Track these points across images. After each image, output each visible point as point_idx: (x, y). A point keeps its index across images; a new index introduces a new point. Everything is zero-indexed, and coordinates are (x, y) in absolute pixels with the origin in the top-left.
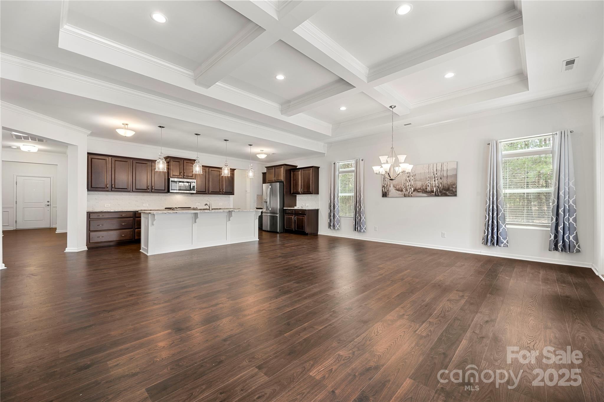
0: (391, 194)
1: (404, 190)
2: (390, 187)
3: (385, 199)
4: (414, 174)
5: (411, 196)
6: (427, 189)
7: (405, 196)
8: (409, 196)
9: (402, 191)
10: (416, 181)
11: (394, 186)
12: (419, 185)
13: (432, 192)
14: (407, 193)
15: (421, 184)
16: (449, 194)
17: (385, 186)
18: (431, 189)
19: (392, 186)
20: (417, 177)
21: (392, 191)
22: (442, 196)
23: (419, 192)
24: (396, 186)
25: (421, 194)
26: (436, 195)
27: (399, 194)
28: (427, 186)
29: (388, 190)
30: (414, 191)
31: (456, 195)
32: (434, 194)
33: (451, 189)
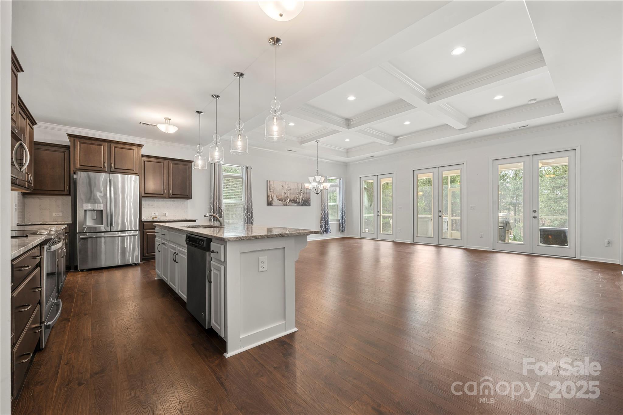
0: (274, 203)
1: (284, 201)
2: (274, 197)
3: (270, 207)
4: (290, 188)
5: (288, 205)
6: (297, 200)
7: (284, 205)
8: (287, 206)
9: (282, 201)
10: (291, 194)
11: (277, 197)
12: (292, 197)
13: (299, 202)
14: (285, 203)
15: (293, 197)
16: (307, 205)
17: (270, 196)
18: (299, 201)
19: (275, 196)
20: (292, 191)
21: (276, 201)
22: (304, 206)
23: (292, 202)
24: (278, 196)
25: (293, 204)
26: (302, 205)
27: (280, 203)
28: (297, 198)
29: (272, 200)
30: (290, 201)
31: (310, 206)
32: (300, 204)
33: (308, 201)
